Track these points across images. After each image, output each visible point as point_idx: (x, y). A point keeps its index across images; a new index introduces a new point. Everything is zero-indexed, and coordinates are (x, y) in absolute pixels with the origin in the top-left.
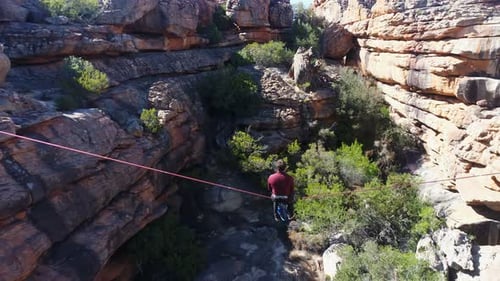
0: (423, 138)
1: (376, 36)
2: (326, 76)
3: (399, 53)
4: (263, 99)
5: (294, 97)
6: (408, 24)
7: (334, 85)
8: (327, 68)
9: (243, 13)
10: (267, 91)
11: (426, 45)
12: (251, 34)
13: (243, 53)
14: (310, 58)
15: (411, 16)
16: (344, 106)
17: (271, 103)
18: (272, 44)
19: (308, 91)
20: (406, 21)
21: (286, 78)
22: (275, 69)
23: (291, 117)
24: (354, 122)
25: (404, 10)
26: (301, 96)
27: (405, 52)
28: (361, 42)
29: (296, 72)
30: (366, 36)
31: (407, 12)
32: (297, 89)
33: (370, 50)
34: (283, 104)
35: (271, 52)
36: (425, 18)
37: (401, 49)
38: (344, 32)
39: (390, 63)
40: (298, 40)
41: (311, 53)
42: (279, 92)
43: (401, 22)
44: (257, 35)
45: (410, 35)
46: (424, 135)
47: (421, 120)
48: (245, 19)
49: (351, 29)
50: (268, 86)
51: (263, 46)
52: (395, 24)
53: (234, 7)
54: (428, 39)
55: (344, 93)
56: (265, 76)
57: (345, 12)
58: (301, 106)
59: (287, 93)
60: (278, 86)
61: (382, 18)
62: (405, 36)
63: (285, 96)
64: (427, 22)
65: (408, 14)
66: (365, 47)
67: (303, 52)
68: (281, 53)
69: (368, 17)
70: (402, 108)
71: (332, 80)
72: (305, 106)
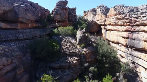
0: (138, 70)
1: (110, 25)
2: (91, 40)
3: (122, 31)
4: (62, 52)
5: (77, 51)
6: (127, 19)
7: (95, 45)
8: (90, 37)
9: (57, 16)
10: (64, 48)
11: (137, 28)
12: (61, 24)
13: (56, 31)
14: (84, 33)
15: (128, 15)
16: (101, 56)
17: (66, 54)
18: (68, 27)
19: (83, 48)
20: (126, 17)
21: (73, 41)
22: (69, 37)
23: (75, 61)
24: (106, 63)
25: (124, 13)
26: (80, 51)
27: (125, 31)
28: (102, 27)
29: (78, 39)
30: (105, 25)
31: (126, 14)
32: (78, 47)
33: (106, 30)
34: (72, 55)
35: (68, 30)
36: (136, 16)
37: (123, 30)
38: (96, 23)
39: (117, 36)
40: (79, 26)
41: (84, 31)
42: (70, 49)
43: (123, 18)
44: (63, 24)
45: (128, 24)
46: (138, 69)
47: (135, 61)
48: (58, 18)
49: (98, 22)
50: (65, 45)
51: (65, 28)
52: (119, 19)
53: (54, 13)
54: (138, 25)
55: (100, 49)
56: (64, 40)
57: (95, 17)
58: (81, 55)
59: (74, 49)
60: (70, 46)
61: (112, 17)
62: (125, 24)
63: (73, 51)
64: (137, 18)
65: (126, 15)
66: (104, 29)
67: (81, 30)
68: (71, 31)
69: (105, 18)
70: (123, 54)
71: (94, 42)
72: (82, 56)
